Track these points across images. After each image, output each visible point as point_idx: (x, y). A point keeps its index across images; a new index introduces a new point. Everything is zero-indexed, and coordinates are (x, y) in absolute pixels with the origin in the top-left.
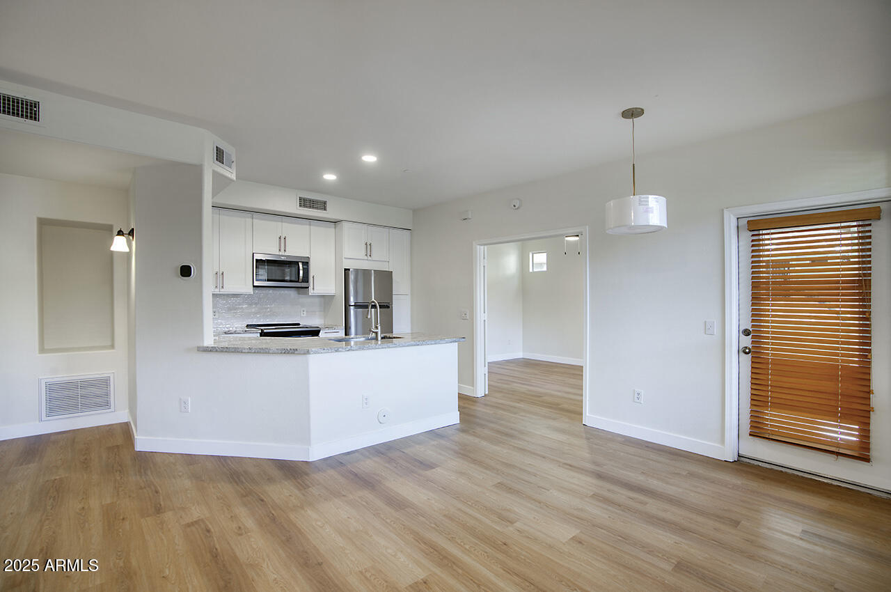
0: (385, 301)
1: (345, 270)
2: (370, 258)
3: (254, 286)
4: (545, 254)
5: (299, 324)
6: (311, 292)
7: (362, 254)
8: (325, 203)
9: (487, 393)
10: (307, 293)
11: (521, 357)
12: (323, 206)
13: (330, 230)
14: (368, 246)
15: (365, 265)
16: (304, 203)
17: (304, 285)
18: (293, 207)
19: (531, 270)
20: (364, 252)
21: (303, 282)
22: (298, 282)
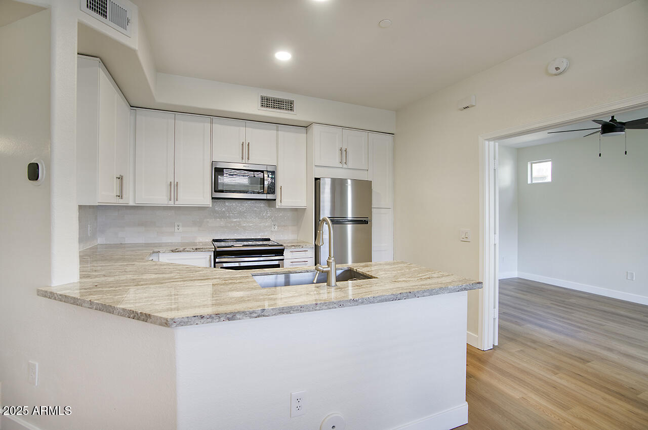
0: (362, 215)
1: (316, 179)
2: (345, 166)
3: (213, 198)
4: (550, 163)
5: (269, 240)
6: (278, 204)
7: (335, 160)
8: (292, 103)
9: (496, 344)
10: (274, 206)
11: (516, 276)
12: (289, 105)
13: (301, 136)
14: (343, 152)
15: (340, 174)
16: (267, 102)
17: (270, 197)
18: (253, 108)
19: (529, 182)
20: (338, 159)
21: (268, 193)
22: (263, 193)
